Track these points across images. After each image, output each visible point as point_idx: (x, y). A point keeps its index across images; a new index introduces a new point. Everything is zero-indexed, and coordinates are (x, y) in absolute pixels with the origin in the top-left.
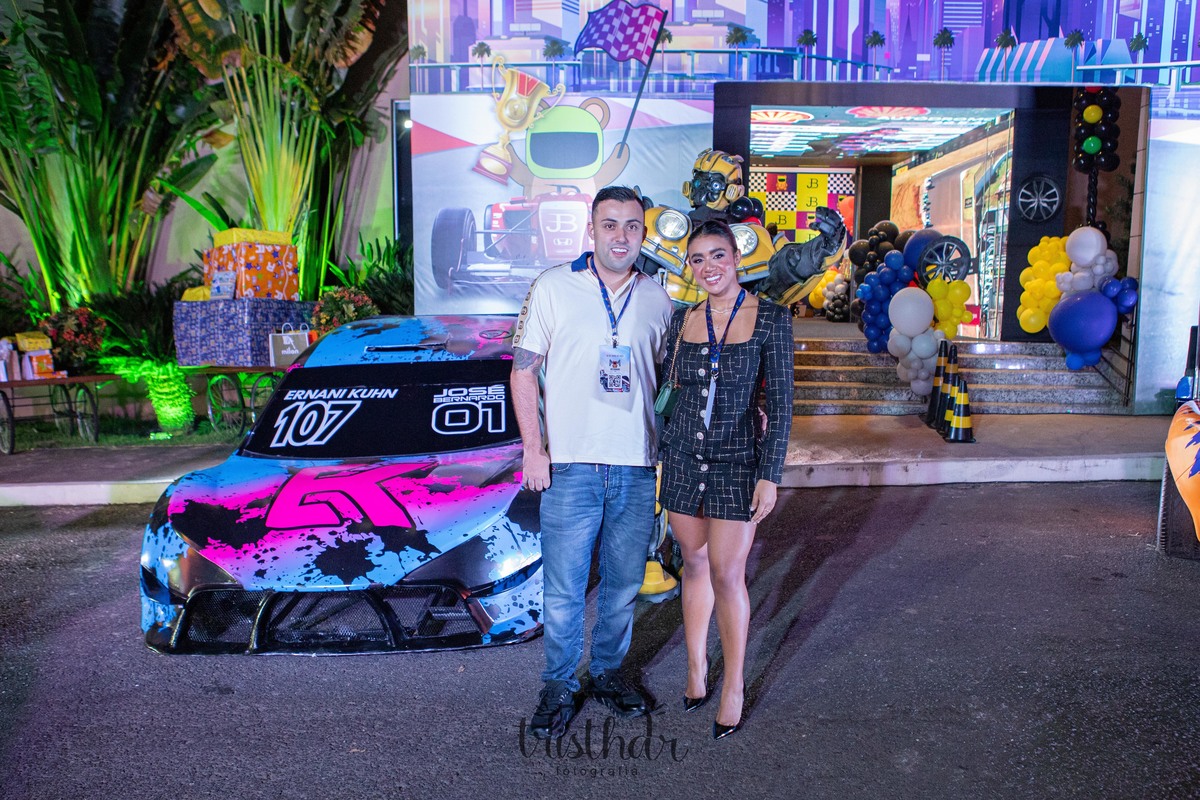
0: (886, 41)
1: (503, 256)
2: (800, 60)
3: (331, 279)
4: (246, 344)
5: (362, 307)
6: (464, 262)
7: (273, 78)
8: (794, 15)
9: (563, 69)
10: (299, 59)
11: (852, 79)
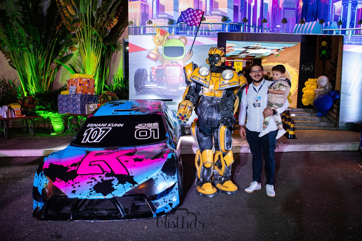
0: (268, 21)
1: (155, 83)
2: (243, 26)
3: (105, 89)
4: (79, 107)
5: (114, 97)
6: (144, 84)
7: (89, 31)
8: (241, 13)
9: (173, 28)
10: (97, 26)
11: (258, 32)
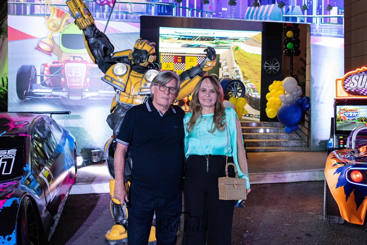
0: (210, 2)
1: (49, 86)
2: (175, 8)
6: (31, 88)
11: (196, 16)
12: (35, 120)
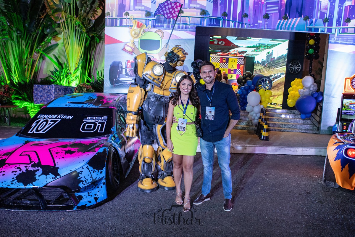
0: (249, 16)
1: (131, 76)
2: (222, 21)
4: (53, 98)
5: (88, 89)
6: (119, 77)
8: (221, 7)
9: (150, 21)
10: (80, 16)
11: (238, 27)
12: (120, 98)
